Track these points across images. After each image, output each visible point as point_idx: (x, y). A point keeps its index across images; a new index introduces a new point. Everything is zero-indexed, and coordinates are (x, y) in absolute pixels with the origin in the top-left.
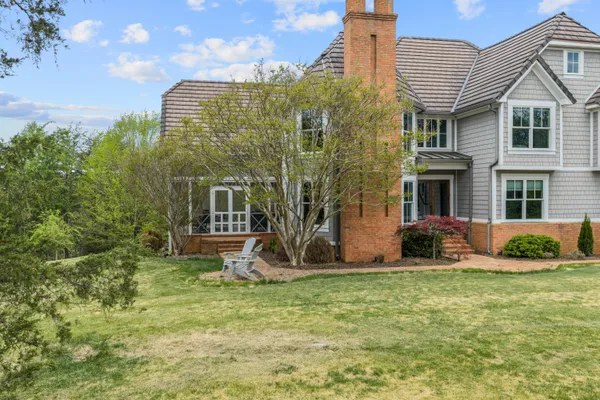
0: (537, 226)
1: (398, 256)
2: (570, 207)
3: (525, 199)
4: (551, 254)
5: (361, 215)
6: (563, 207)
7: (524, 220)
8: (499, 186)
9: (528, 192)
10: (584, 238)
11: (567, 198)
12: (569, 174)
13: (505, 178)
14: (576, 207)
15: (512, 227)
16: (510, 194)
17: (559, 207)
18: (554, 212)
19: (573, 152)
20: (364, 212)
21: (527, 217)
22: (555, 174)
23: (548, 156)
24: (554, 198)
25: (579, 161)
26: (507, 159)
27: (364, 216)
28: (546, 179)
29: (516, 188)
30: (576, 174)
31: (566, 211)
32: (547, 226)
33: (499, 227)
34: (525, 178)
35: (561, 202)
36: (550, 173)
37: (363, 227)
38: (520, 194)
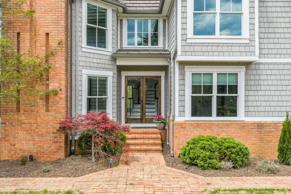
0: (229, 125)
1: (61, 154)
2: (272, 104)
3: (215, 94)
4: (229, 164)
5: (18, 110)
6: (264, 104)
7: (214, 118)
8: (183, 79)
9: (218, 86)
10: (284, 142)
11: (268, 93)
12: (271, 67)
13: (189, 71)
14: (280, 104)
15: (198, 125)
16: (195, 89)
17: (259, 104)
18: (251, 109)
19: (276, 41)
20: (22, 107)
21: (218, 115)
22: (253, 66)
23: (240, 45)
24: (252, 93)
25: (284, 51)
26: (187, 49)
27: (22, 111)
28: (241, 72)
29: (203, 81)
30: (281, 67)
31: (268, 109)
32: (243, 125)
33: (182, 126)
34: (215, 71)
35: (261, 98)
36: (247, 64)
37: (22, 123)
38: (209, 89)
